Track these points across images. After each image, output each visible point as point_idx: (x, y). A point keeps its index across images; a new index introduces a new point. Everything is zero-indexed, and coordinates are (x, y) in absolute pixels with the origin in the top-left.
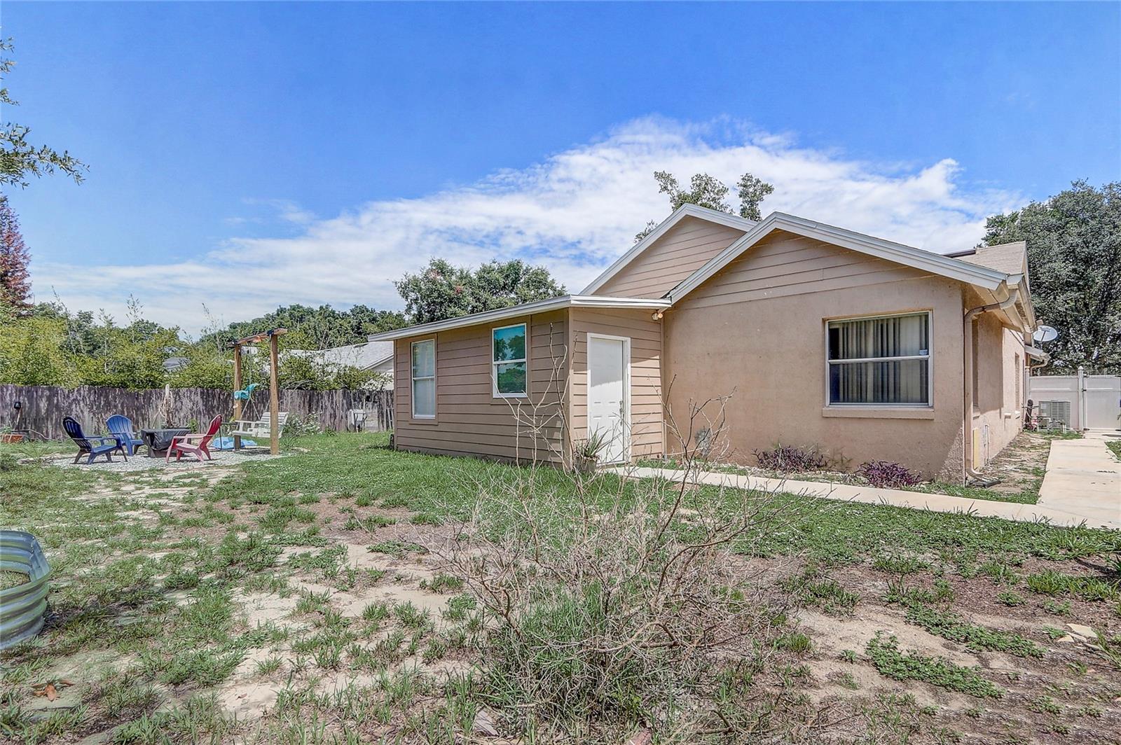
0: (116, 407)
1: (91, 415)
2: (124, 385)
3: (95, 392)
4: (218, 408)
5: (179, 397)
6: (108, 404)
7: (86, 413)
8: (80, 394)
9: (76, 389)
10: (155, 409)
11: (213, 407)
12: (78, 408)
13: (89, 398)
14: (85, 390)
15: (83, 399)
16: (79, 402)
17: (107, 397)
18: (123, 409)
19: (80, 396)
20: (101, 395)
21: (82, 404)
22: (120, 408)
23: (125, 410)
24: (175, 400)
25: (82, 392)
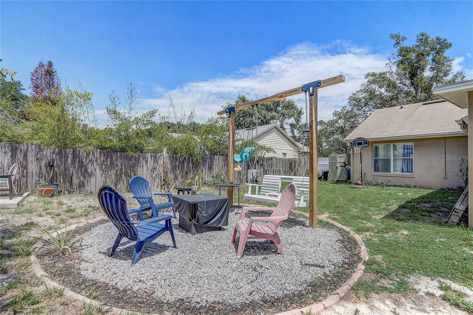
0: (117, 165)
1: (102, 172)
2: (123, 150)
3: (104, 154)
4: (179, 167)
5: (156, 159)
6: (112, 163)
7: (98, 171)
8: (94, 156)
9: (91, 153)
10: (141, 167)
11: (176, 166)
12: (92, 167)
13: (100, 159)
14: (97, 154)
15: (96, 160)
16: (93, 163)
17: (112, 158)
18: (122, 166)
19: (94, 158)
20: (108, 157)
21: (95, 164)
22: (120, 166)
23: (123, 167)
24: (154, 161)
25: (95, 155)
